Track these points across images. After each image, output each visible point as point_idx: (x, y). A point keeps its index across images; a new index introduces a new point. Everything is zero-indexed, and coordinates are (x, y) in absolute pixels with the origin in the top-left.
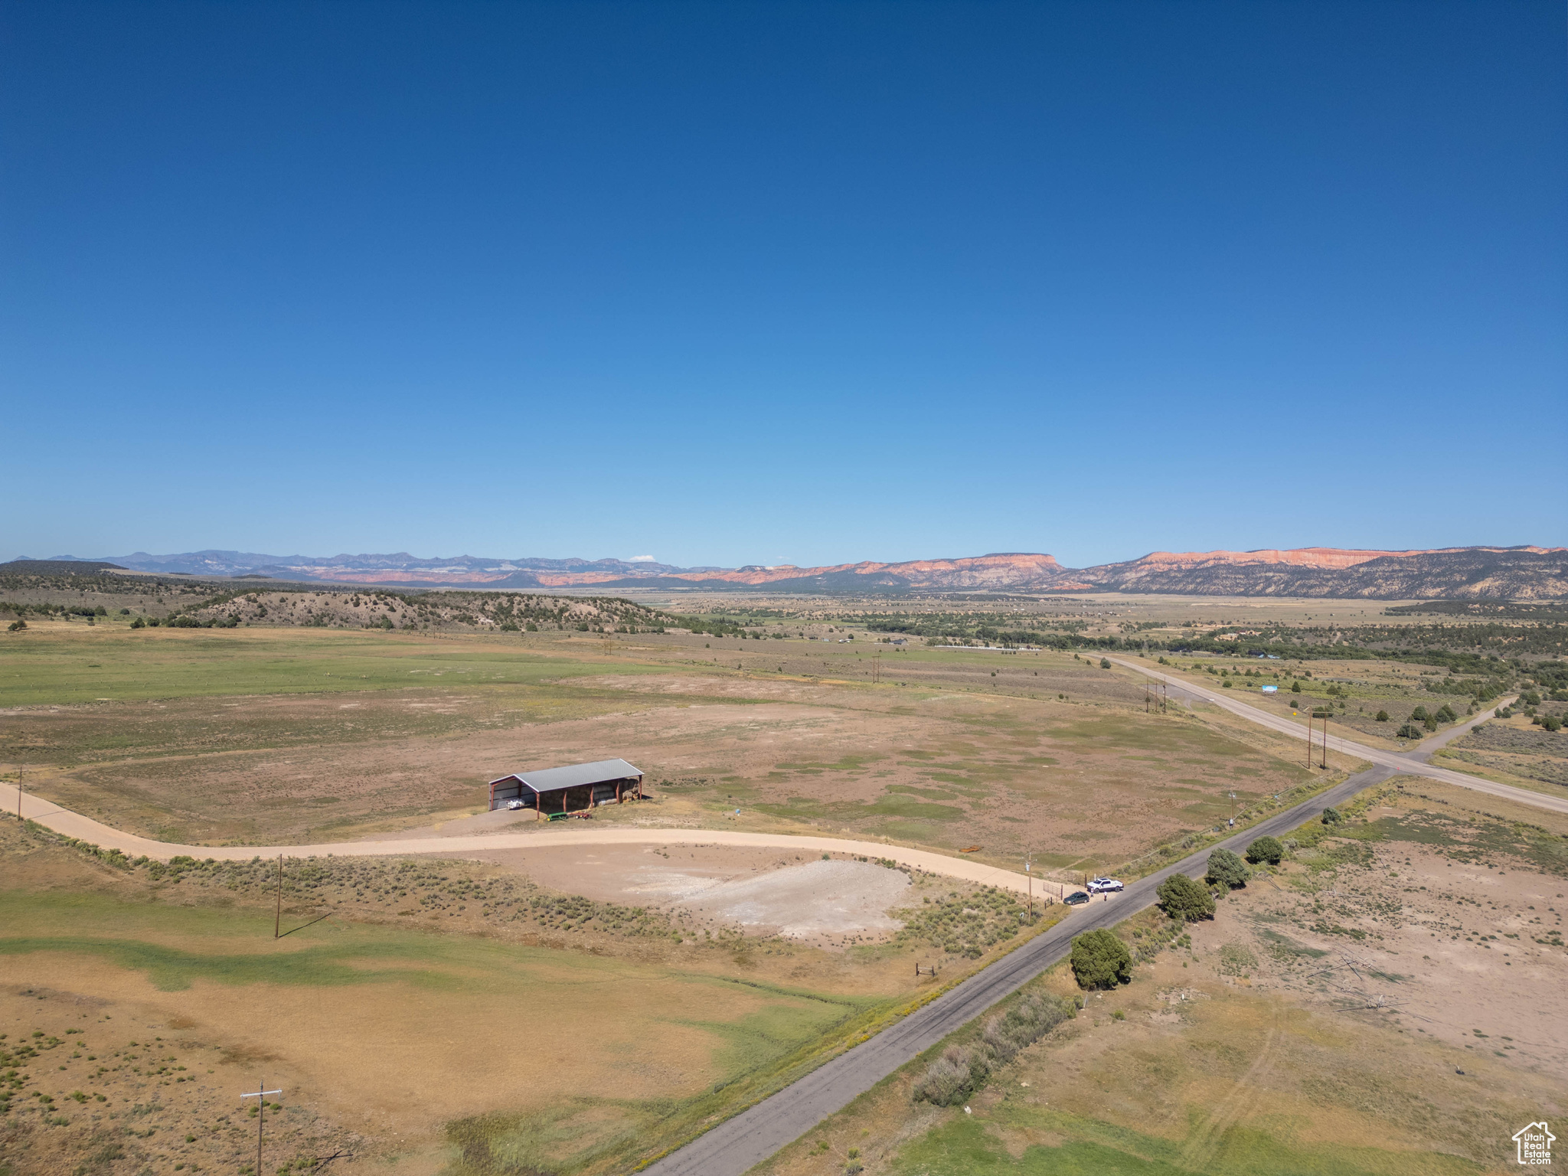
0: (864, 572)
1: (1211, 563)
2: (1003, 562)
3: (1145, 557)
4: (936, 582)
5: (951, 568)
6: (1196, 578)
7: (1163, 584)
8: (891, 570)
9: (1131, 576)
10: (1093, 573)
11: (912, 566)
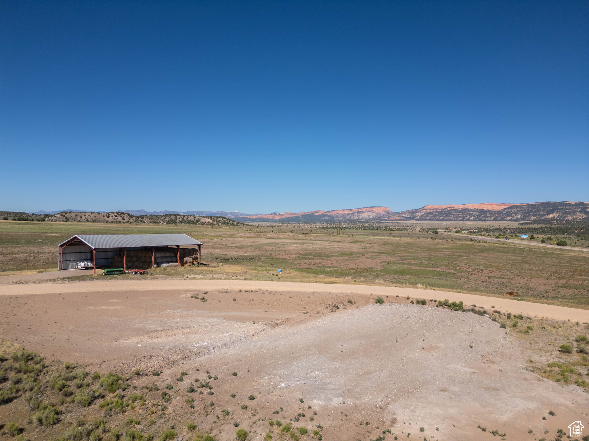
0: (318, 214)
1: (449, 209)
2: (370, 210)
3: (423, 207)
4: (345, 218)
5: (350, 212)
6: (443, 214)
8: (328, 213)
9: (418, 214)
10: (404, 214)
11: (336, 212)
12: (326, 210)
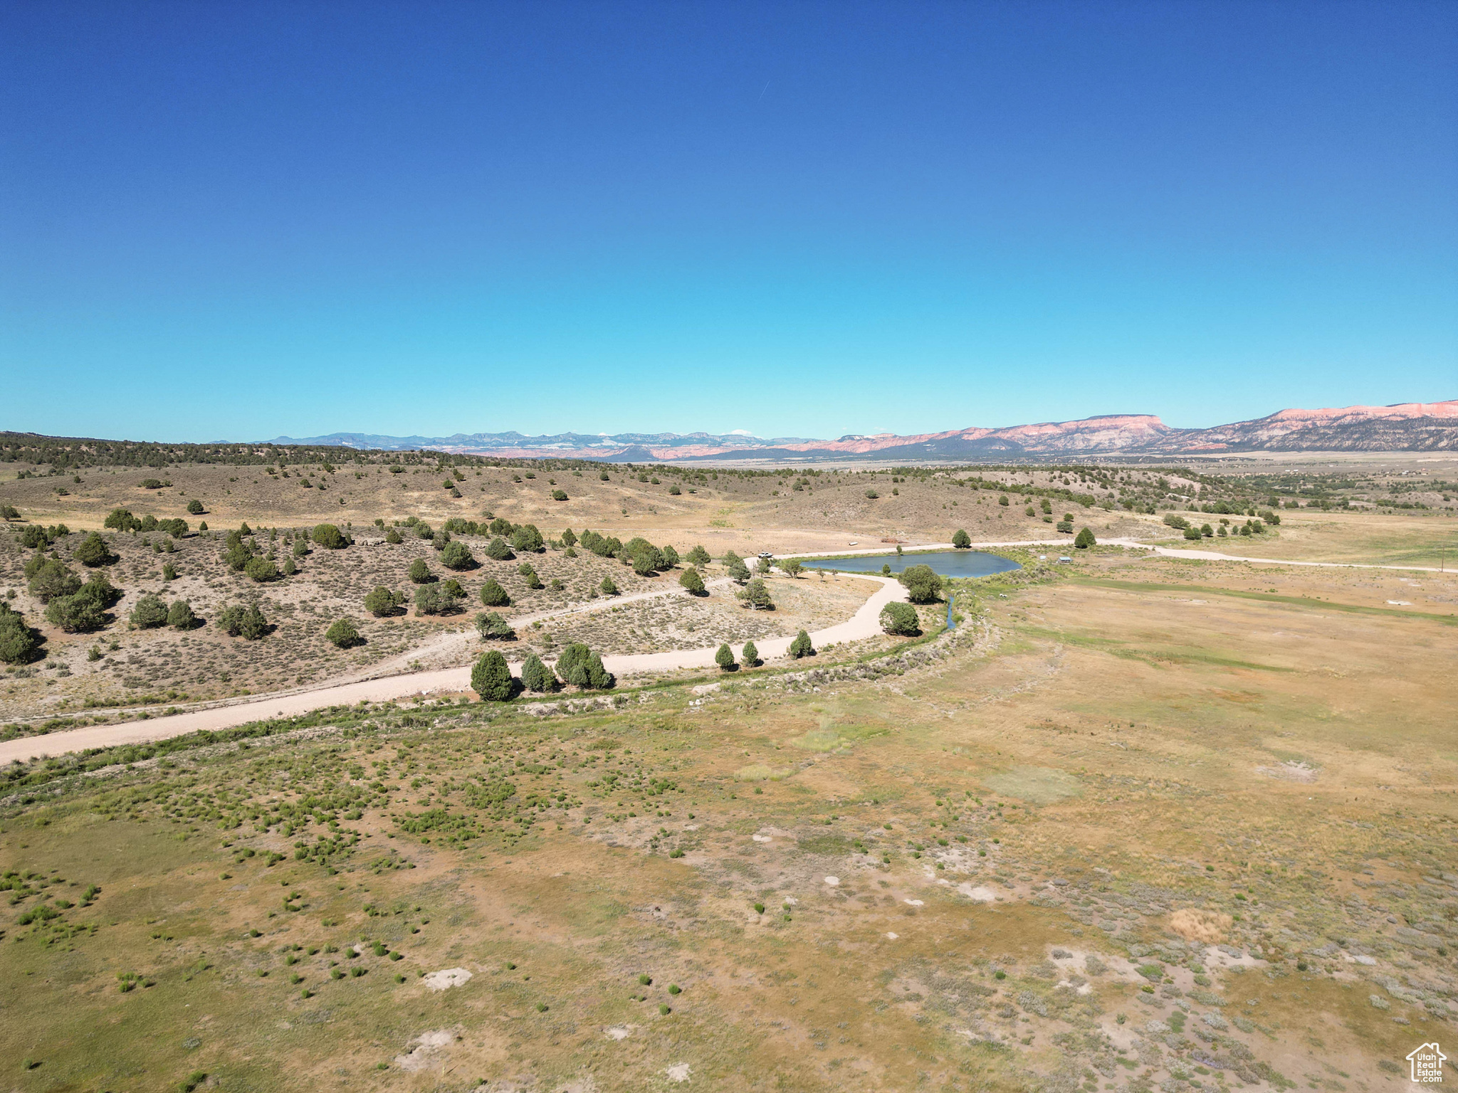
0: (971, 438)
1: (1349, 419)
2: (1108, 424)
3: (1274, 415)
4: (1051, 445)
5: (1058, 431)
6: (1352, 433)
7: (1315, 441)
8: (999, 434)
9: (1263, 435)
10: (1220, 433)
11: (1019, 431)
12: (992, 426)
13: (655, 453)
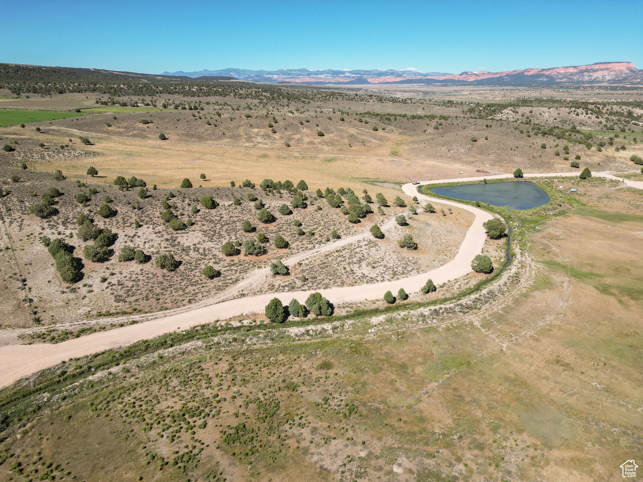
0: (529, 74)
2: (605, 67)
4: (570, 79)
5: (575, 71)
8: (544, 72)
11: (555, 70)
12: (541, 68)
13: (369, 80)
